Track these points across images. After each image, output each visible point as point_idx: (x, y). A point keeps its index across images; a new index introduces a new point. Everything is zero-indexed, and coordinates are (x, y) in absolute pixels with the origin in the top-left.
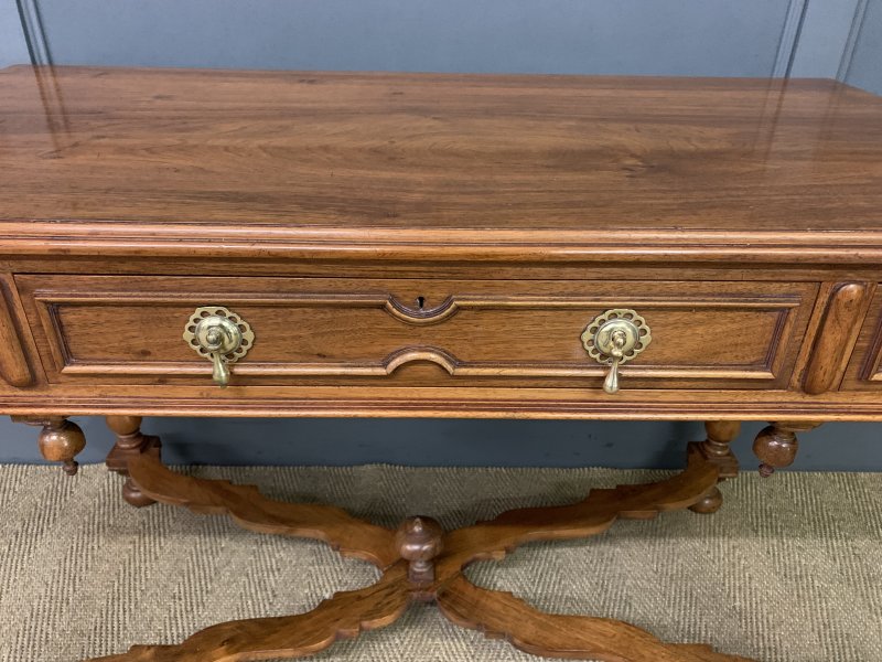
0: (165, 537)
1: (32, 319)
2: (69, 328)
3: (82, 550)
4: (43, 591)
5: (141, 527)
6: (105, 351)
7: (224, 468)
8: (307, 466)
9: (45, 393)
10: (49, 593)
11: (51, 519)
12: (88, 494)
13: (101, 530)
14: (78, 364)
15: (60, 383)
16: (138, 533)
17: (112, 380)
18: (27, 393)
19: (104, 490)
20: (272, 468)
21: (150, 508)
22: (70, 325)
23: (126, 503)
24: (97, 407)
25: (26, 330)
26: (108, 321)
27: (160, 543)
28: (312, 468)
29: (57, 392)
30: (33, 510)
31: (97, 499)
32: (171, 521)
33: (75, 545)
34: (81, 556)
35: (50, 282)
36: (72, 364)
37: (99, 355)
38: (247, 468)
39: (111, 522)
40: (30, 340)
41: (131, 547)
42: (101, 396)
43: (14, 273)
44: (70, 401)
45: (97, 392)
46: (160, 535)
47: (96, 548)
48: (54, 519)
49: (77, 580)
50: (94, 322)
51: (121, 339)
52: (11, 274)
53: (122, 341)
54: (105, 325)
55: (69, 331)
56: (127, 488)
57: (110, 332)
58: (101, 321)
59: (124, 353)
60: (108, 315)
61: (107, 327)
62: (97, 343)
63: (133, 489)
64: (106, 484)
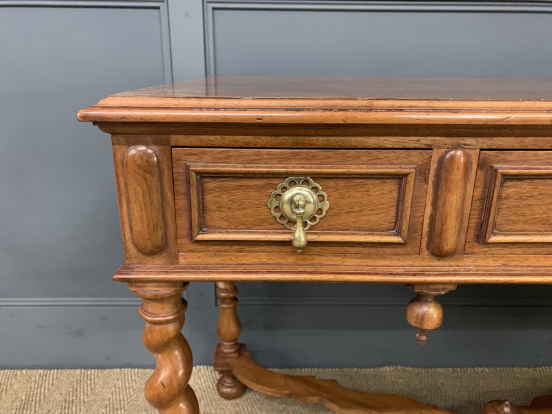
1: (478, 192)
2: (504, 201)
6: (525, 222)
9: (457, 263)
15: (474, 253)
18: (441, 263)
19: (199, 388)
22: (507, 198)
23: (219, 397)
25: (468, 203)
26: (542, 194)
29: (467, 261)
32: (258, 411)
35: (509, 158)
36: (495, 235)
37: (518, 227)
40: (467, 213)
42: (503, 265)
43: (481, 150)
44: (478, 270)
45: (501, 262)
50: (528, 195)
51: (545, 210)
52: (478, 150)
53: (544, 213)
54: (538, 197)
55: (503, 204)
56: (220, 384)
57: (537, 205)
58: (536, 193)
59: (542, 224)
60: (543, 189)
61: (538, 199)
62: (523, 215)
63: (226, 385)
64: (199, 382)
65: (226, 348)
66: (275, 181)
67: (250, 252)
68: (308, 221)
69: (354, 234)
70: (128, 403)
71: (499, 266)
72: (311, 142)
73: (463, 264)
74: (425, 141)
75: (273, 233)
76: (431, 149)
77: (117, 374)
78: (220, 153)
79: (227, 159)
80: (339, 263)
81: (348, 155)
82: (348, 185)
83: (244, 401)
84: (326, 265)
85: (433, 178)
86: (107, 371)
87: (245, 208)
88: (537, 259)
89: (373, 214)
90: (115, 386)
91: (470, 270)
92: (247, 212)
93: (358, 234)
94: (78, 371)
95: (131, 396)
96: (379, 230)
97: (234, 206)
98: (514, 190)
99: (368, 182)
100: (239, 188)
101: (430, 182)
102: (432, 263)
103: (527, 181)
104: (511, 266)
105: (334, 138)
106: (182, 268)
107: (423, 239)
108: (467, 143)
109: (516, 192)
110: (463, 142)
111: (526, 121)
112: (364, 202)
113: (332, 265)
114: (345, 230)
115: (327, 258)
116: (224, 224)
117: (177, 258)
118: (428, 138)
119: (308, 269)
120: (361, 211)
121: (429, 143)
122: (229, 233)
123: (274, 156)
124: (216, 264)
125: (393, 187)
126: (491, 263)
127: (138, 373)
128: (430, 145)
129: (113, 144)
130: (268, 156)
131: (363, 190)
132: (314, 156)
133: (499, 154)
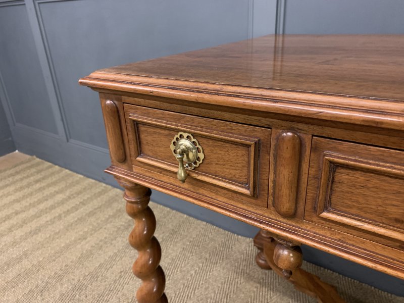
0: (273, 292)
1: (313, 171)
2: (339, 185)
3: (233, 281)
4: (213, 295)
5: (261, 281)
6: (361, 209)
7: (308, 263)
8: (360, 282)
9: (298, 225)
10: (215, 298)
11: (222, 258)
12: (239, 252)
13: (242, 274)
14: (333, 213)
15: (312, 221)
16: (260, 283)
17: (355, 232)
18: (285, 221)
19: (246, 253)
20: (337, 274)
21: (267, 271)
22: (341, 182)
23: (256, 264)
24: (336, 248)
25: (304, 178)
26: (376, 188)
27: (270, 294)
28: (364, 284)
29: (307, 226)
30: (215, 250)
31: (242, 256)
32: (277, 284)
33: (230, 277)
34: (232, 284)
35: (341, 147)
36: (329, 212)
37: (354, 211)
38: (322, 268)
39: (248, 271)
40: (303, 186)
41: (255, 290)
42: (340, 240)
43: (313, 136)
44: (315, 237)
45: (338, 237)
46: (270, 290)
47: (239, 283)
48: (223, 259)
49: (229, 297)
50: (362, 185)
51: (381, 204)
52: (311, 136)
53: (380, 206)
54: (371, 189)
55: (338, 187)
56: (258, 256)
57: (372, 196)
58: (369, 185)
59: (378, 216)
60: (377, 183)
61: (372, 191)
62: (358, 202)
63: (262, 258)
64: (248, 249)
65: (263, 233)
66: (173, 133)
67: (165, 175)
68: (193, 164)
69: (220, 180)
70: (202, 245)
71: (336, 240)
72: (191, 111)
73: (303, 227)
74: (265, 121)
75: (174, 166)
76: (271, 128)
77: (204, 225)
78: (145, 109)
79: (147, 114)
80: (214, 197)
81: (213, 123)
82: (215, 144)
83: (271, 273)
84: (206, 196)
85: (273, 152)
86: (199, 222)
87: (160, 147)
88: (374, 245)
89: (232, 169)
90: (200, 231)
91: (308, 234)
92: (161, 149)
93: (222, 181)
94: (185, 216)
95: (205, 241)
96: (237, 182)
97: (154, 144)
98: (347, 177)
99: (227, 145)
100: (155, 133)
101: (271, 155)
102: (277, 218)
103: (359, 172)
104: (347, 244)
105: (203, 110)
106: (134, 174)
107: (269, 198)
108: (300, 128)
109: (349, 179)
110: (297, 127)
111: (337, 118)
112: (226, 159)
113: (209, 197)
114: (215, 176)
115: (206, 192)
116: (151, 154)
117: (132, 168)
118: (267, 119)
119: (195, 195)
120: (224, 165)
121: (268, 123)
122: (152, 160)
123: (171, 117)
124: (149, 177)
125: (244, 152)
126: (328, 235)
127: (215, 229)
128: (269, 125)
129: (100, 98)
130: (168, 116)
131: (224, 150)
132: (193, 120)
133: (330, 143)
